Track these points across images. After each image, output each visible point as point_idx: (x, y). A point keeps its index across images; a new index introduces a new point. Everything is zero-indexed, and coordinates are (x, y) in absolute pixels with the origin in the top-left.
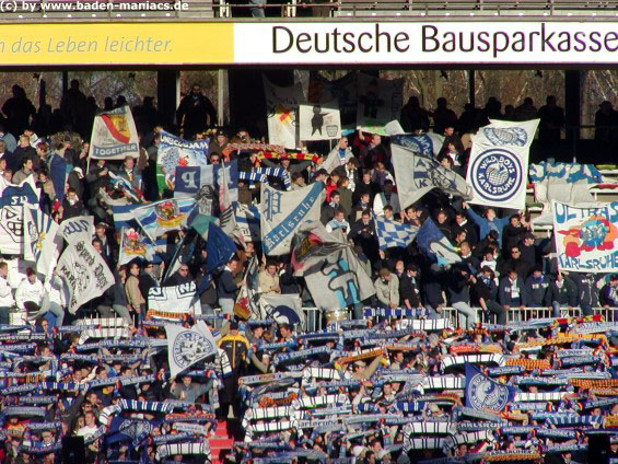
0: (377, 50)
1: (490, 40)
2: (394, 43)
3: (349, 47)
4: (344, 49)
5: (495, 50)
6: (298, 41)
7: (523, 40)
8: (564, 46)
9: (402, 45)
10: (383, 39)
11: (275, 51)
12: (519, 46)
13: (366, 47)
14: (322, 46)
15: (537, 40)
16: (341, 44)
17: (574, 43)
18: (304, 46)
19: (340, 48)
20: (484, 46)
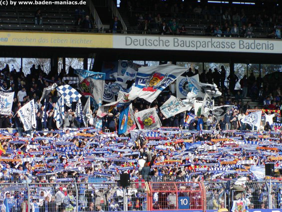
0: (159, 46)
1: (195, 43)
2: (165, 43)
4: (149, 45)
5: (197, 47)
6: (134, 42)
7: (205, 44)
8: (218, 46)
10: (161, 42)
11: (126, 45)
12: (204, 46)
13: (156, 44)
14: (142, 44)
15: (210, 44)
17: (221, 45)
19: (147, 44)
20: (193, 46)
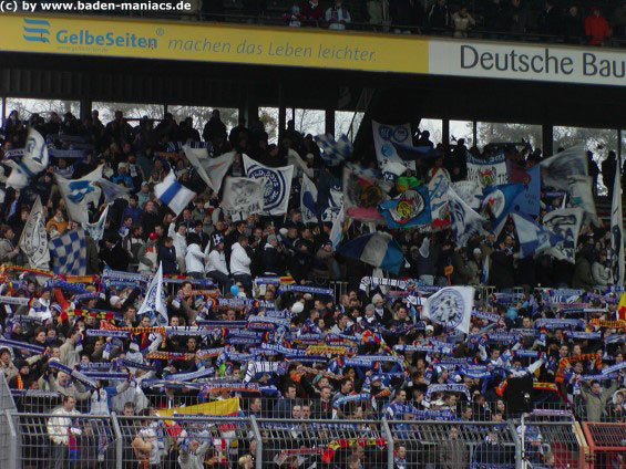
0: (547, 71)
2: (561, 66)
3: (524, 67)
4: (520, 69)
6: (482, 60)
9: (567, 68)
10: (552, 62)
11: (463, 66)
13: (538, 68)
14: (502, 65)
16: (518, 64)
18: (487, 63)
19: (516, 67)
